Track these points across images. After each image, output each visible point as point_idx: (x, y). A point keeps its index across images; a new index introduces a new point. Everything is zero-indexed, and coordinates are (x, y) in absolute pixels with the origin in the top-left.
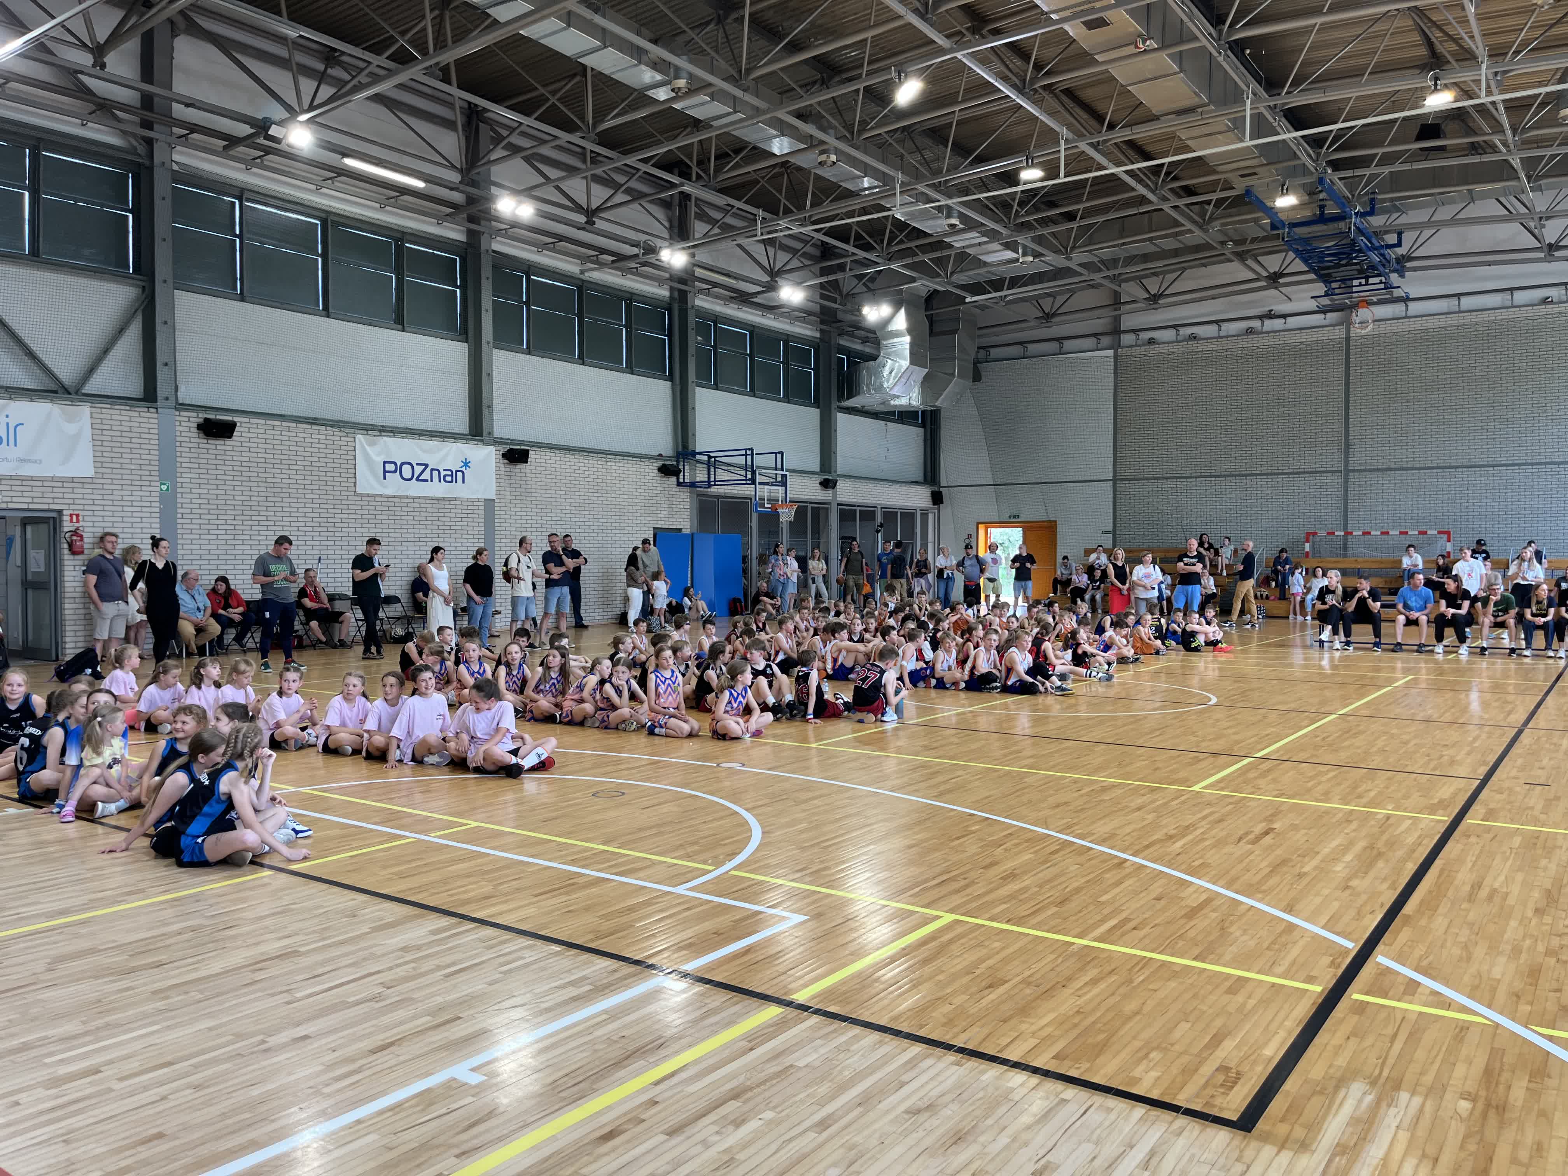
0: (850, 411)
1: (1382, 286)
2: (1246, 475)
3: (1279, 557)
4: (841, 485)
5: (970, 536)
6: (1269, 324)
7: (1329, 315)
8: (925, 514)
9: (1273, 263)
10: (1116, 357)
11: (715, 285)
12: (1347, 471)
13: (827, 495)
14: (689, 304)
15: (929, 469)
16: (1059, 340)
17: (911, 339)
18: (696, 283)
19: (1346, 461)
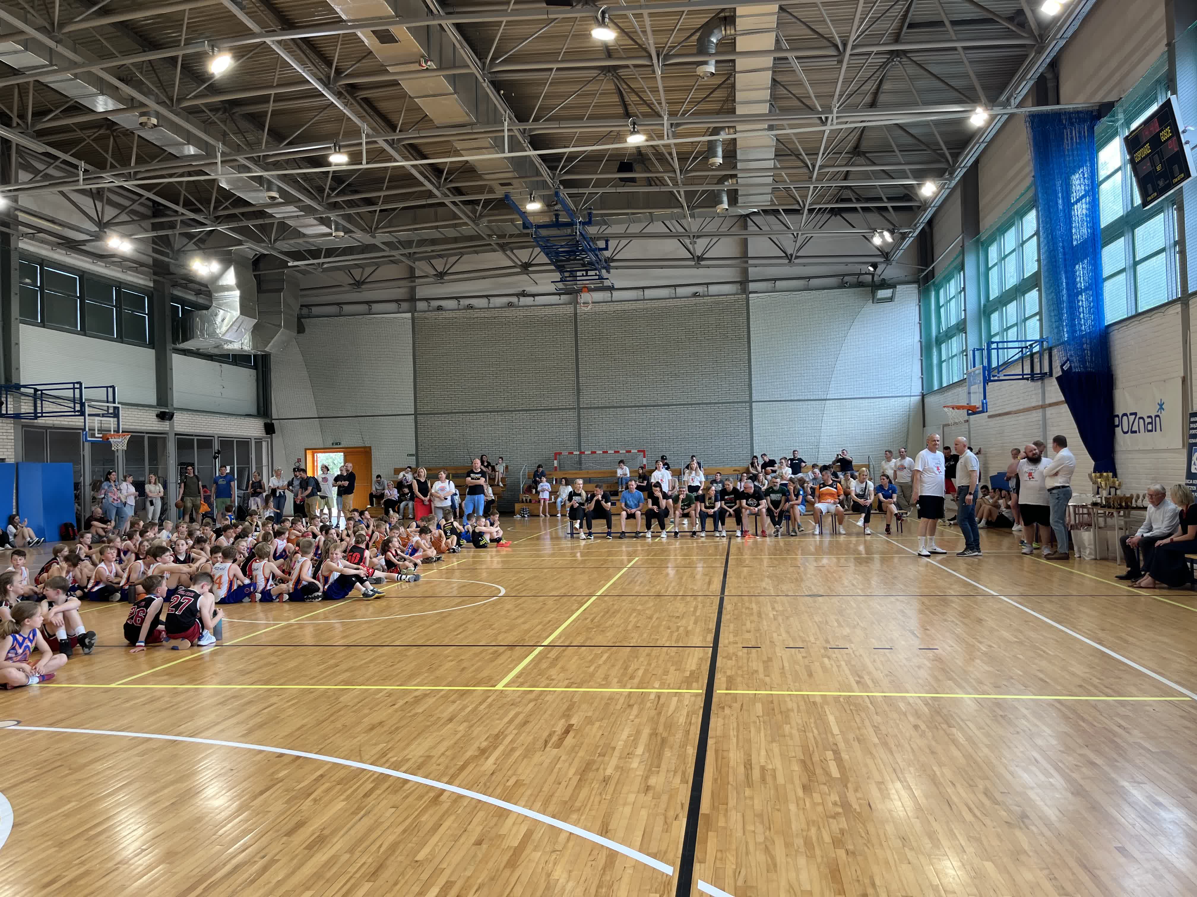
0: (186, 352)
1: (597, 277)
2: (512, 411)
3: (537, 471)
4: (177, 416)
5: (299, 460)
6: (524, 301)
7: (563, 297)
8: (259, 443)
9: (524, 255)
10: (413, 319)
11: (41, 230)
12: (579, 408)
13: (163, 426)
14: (12, 246)
15: (262, 405)
16: (368, 303)
17: (241, 293)
18: (20, 227)
19: (578, 401)
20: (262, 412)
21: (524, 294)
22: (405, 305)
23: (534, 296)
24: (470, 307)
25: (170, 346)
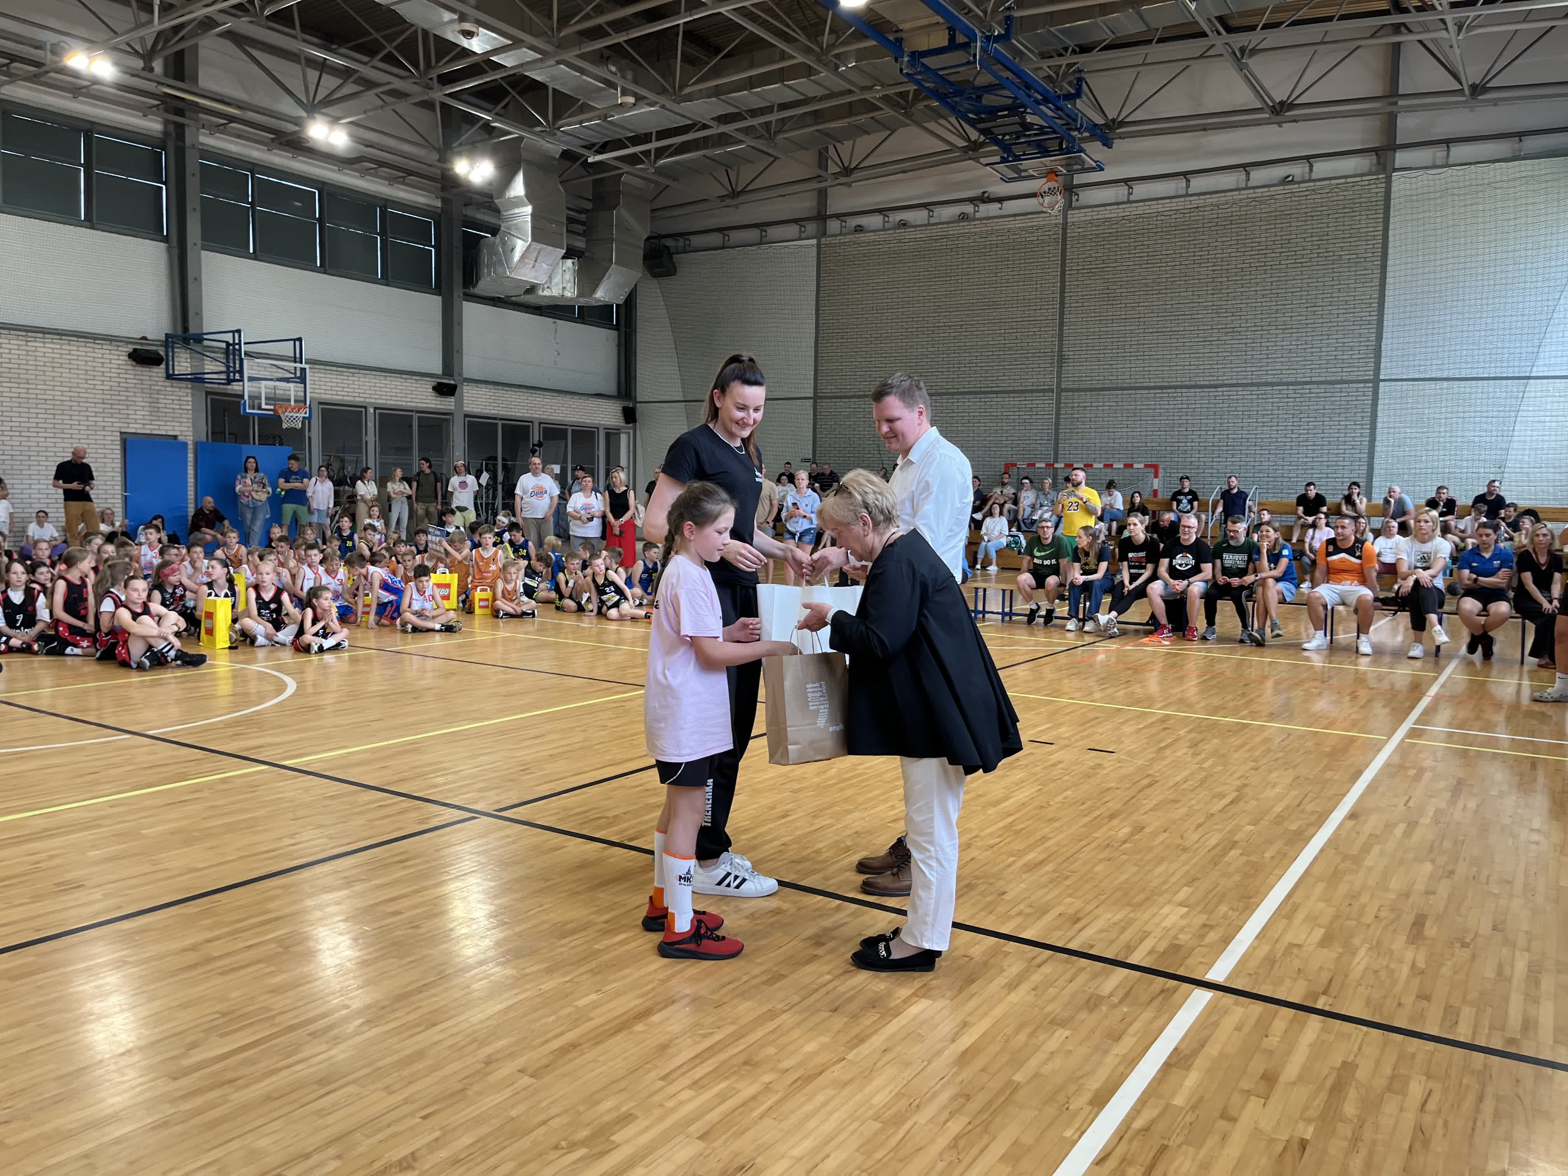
6: (985, 209)
8: (612, 434)
10: (819, 247)
11: (232, 119)
12: (1060, 391)
13: (447, 404)
14: (188, 141)
15: (623, 381)
16: (762, 226)
17: (534, 209)
18: (202, 116)
19: (1059, 378)
20: (623, 392)
21: (985, 199)
22: (811, 227)
23: (1000, 200)
24: (903, 224)
25: (458, 292)
